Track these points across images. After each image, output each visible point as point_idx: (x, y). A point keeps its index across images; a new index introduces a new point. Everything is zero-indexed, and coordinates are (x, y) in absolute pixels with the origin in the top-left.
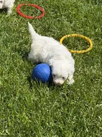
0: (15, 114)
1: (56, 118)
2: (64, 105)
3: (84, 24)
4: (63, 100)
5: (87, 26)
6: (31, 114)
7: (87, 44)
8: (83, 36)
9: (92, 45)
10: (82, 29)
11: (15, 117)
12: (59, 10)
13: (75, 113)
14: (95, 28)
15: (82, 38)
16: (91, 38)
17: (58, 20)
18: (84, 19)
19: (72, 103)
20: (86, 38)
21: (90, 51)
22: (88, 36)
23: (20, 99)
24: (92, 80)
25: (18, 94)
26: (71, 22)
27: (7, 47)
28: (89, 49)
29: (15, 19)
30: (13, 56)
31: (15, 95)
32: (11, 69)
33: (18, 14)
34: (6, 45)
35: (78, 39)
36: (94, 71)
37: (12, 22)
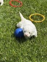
0: (9, 50)
1: (28, 52)
2: (32, 46)
3: (41, 9)
4: (31, 44)
5: (42, 9)
6: (16, 50)
7: (42, 18)
9: (44, 18)
10: (40, 11)
11: (9, 52)
12: (29, 3)
13: (37, 49)
14: (46, 11)
15: (40, 15)
16: (44, 15)
17: (29, 7)
19: (35, 45)
20: (42, 15)
21: (44, 21)
22: (42, 14)
23: (11, 43)
24: (44, 34)
28: (43, 20)
29: (9, 7)
30: (8, 24)
31: (9, 42)
32: (7, 30)
33: (10, 5)
34: (5, 19)
35: (38, 16)
36: (45, 30)
37: (7, 9)
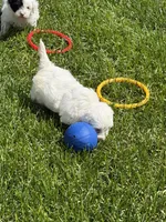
0: (25, 208)
1: (92, 215)
2: (105, 192)
3: (136, 62)
4: (104, 185)
5: (140, 63)
6: (51, 208)
7: (141, 93)
8: (133, 81)
9: (148, 94)
10: (133, 70)
11: (27, 214)
12: (95, 39)
13: (123, 205)
14: (154, 68)
15: (132, 84)
16: (146, 84)
17: (95, 56)
18: (135, 54)
19: (118, 189)
20: (139, 83)
21: (146, 105)
22: (142, 80)
23: (33, 183)
24: (149, 151)
25: (31, 176)
26: (115, 59)
27: (13, 100)
28: (144, 102)
29: (26, 55)
30: (22, 115)
31: (25, 178)
32: (20, 135)
33: (29, 46)
34: (11, 96)
35: (126, 85)
36: (152, 137)
37: (20, 60)
